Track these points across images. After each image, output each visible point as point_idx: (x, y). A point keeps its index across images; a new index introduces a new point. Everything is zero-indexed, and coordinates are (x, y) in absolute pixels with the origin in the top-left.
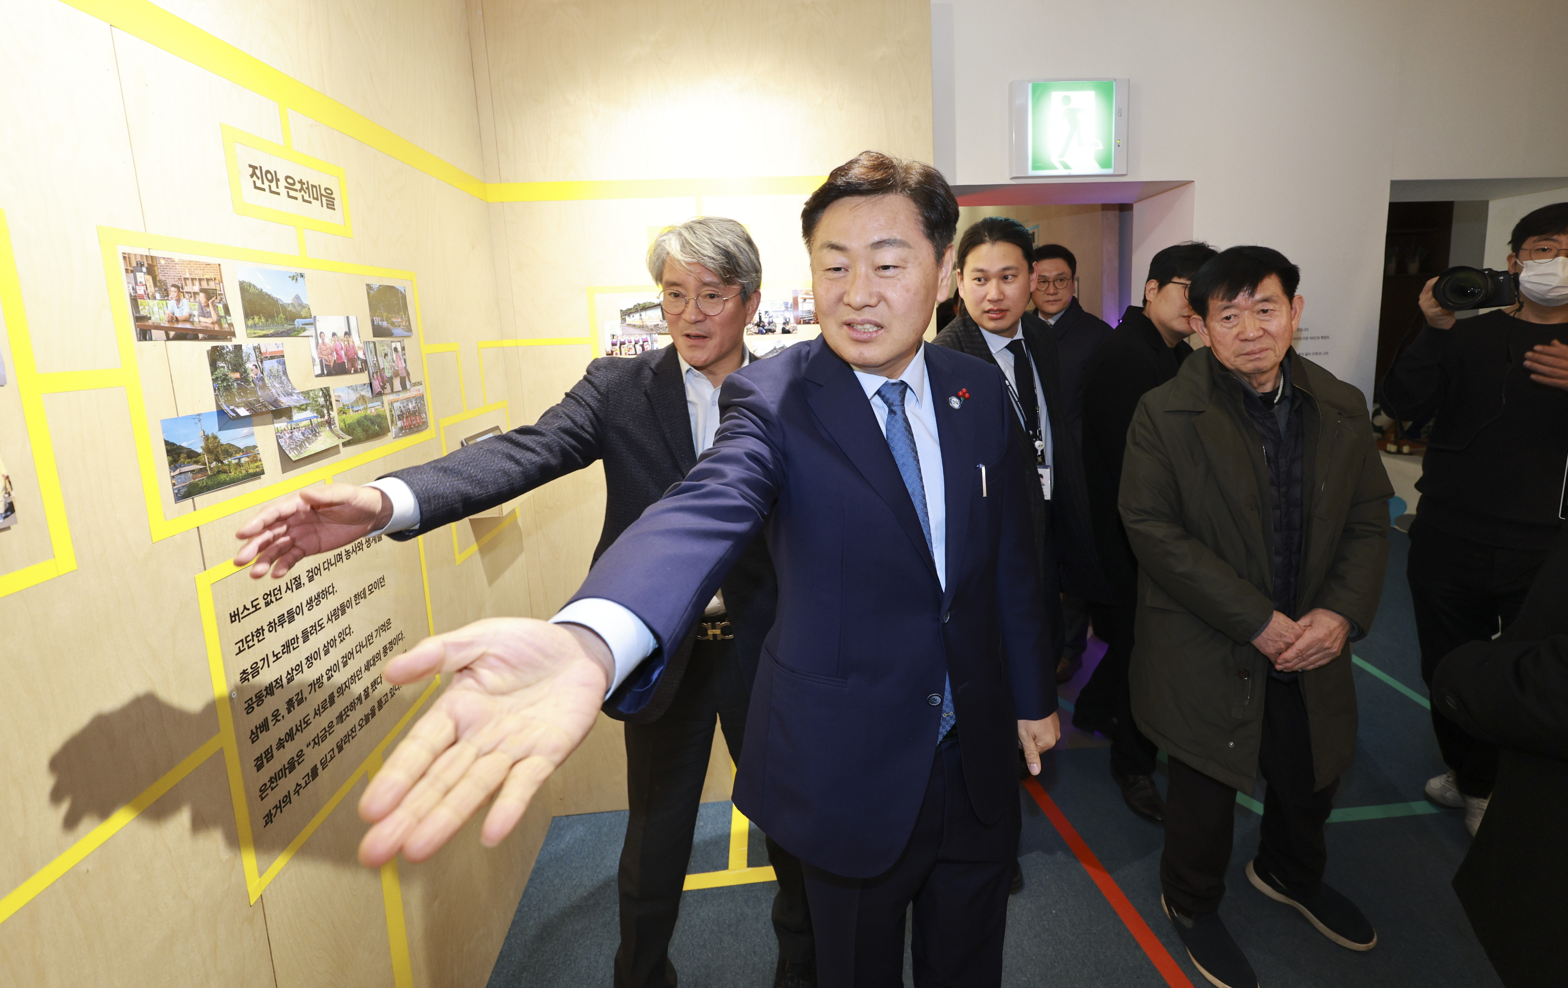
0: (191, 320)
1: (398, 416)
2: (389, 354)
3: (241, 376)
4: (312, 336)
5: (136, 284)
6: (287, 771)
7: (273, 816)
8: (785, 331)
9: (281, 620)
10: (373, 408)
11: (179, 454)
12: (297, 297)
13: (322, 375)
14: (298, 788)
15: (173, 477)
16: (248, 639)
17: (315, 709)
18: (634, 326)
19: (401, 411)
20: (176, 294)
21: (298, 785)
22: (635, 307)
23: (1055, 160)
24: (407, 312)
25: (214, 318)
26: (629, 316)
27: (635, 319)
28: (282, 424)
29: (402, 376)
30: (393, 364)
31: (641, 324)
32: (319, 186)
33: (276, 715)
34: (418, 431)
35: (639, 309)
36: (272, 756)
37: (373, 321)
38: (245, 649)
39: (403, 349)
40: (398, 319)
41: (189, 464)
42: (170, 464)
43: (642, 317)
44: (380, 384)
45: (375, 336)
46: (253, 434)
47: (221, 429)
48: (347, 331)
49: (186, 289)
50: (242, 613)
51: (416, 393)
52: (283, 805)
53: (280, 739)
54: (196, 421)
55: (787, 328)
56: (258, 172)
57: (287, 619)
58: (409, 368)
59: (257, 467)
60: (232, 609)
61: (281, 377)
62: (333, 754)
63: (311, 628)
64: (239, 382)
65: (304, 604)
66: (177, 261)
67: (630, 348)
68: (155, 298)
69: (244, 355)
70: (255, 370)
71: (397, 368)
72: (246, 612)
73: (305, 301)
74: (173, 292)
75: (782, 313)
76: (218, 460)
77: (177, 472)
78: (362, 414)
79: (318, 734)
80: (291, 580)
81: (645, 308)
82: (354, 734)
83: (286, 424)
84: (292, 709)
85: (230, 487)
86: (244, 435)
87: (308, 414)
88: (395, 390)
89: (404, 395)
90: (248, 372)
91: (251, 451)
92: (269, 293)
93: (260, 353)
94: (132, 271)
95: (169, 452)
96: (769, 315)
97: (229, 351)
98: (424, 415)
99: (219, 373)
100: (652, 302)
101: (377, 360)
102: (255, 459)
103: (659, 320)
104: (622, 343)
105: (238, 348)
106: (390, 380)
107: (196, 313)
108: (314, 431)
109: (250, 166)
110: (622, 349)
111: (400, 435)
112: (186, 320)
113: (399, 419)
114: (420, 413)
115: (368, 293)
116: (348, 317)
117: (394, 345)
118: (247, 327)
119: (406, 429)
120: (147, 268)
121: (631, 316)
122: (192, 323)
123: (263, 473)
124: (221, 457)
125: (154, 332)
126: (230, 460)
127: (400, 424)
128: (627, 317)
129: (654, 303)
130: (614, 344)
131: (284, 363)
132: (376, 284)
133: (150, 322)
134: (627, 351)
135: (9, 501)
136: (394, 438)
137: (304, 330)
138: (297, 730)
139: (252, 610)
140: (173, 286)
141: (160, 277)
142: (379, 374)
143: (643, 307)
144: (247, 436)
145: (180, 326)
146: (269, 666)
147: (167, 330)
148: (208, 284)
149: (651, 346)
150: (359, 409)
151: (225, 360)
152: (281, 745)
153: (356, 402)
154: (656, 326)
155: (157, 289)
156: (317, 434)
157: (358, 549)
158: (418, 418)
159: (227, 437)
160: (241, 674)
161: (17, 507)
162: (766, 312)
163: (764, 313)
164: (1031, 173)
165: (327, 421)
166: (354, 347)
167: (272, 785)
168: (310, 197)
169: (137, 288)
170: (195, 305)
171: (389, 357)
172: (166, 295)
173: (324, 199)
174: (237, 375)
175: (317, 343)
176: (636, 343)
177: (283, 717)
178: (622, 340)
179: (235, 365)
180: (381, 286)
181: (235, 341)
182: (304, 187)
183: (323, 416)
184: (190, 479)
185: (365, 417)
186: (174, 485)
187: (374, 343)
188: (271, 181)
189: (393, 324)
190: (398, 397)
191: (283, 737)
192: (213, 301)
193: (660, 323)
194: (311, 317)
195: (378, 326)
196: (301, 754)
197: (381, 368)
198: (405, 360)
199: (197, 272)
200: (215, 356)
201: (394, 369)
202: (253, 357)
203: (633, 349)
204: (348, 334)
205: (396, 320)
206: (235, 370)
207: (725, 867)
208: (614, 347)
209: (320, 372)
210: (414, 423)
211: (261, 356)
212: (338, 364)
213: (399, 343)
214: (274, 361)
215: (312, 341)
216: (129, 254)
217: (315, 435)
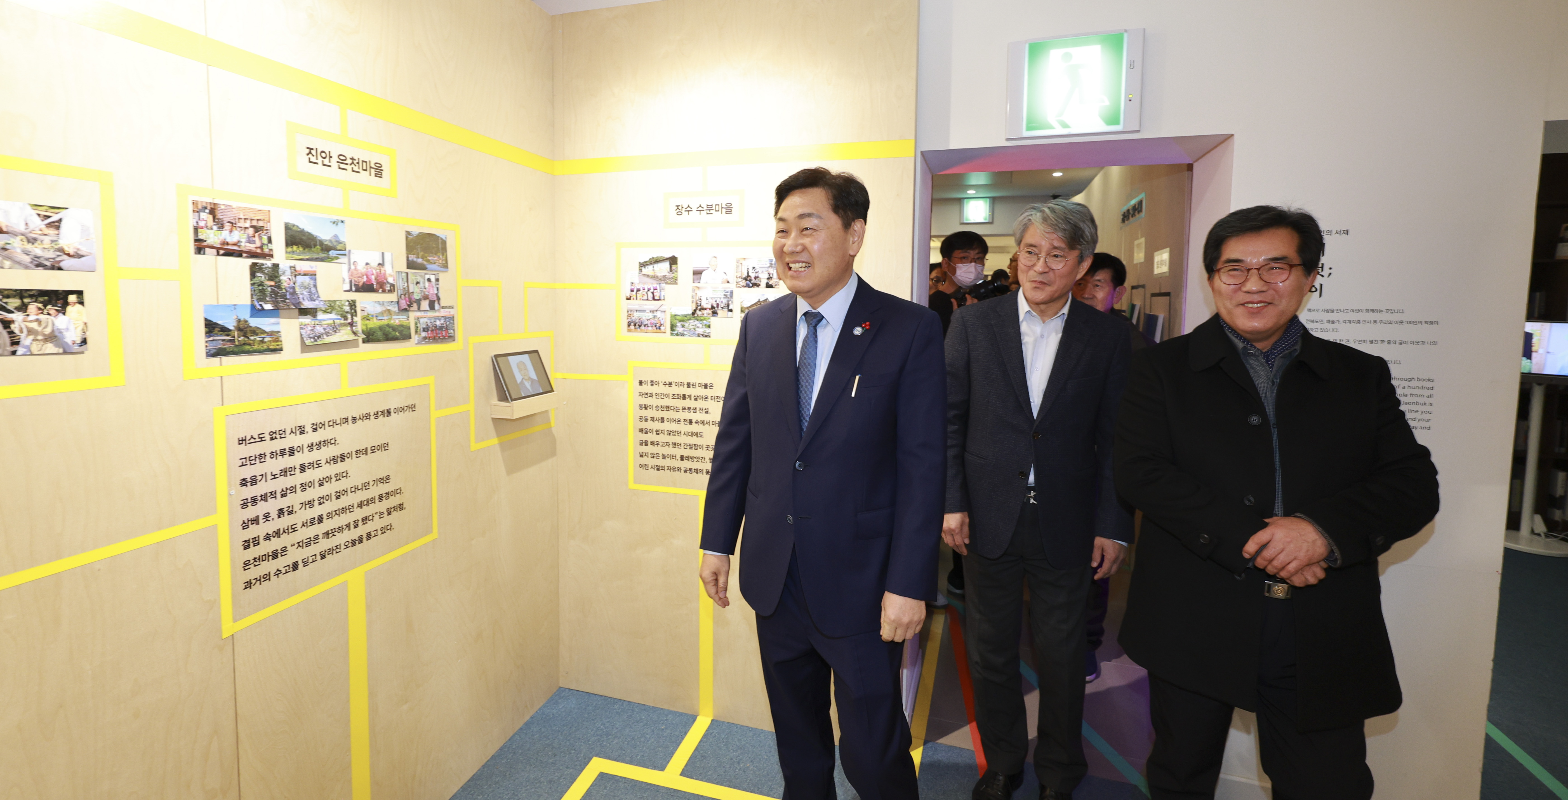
0: (239, 244)
1: (423, 328)
2: (421, 283)
3: (276, 284)
4: (345, 263)
5: (199, 220)
6: (270, 558)
7: (252, 585)
8: (769, 286)
9: (283, 453)
10: (398, 320)
11: (214, 328)
12: (336, 236)
13: (350, 290)
14: (278, 573)
15: (207, 342)
16: (251, 459)
17: (303, 522)
18: (648, 276)
19: (428, 325)
20: (230, 228)
21: (278, 570)
22: (650, 260)
23: (1052, 119)
24: (445, 254)
25: (258, 244)
26: (645, 267)
27: (648, 270)
28: (307, 320)
29: (431, 299)
30: (425, 290)
31: (653, 274)
32: (370, 161)
33: (267, 517)
34: (442, 342)
35: (653, 262)
36: (258, 543)
37: (408, 258)
38: (247, 465)
39: (437, 280)
40: (434, 257)
41: (221, 335)
42: (206, 333)
43: (655, 268)
44: (407, 303)
45: (408, 268)
46: (279, 323)
47: (252, 316)
48: (381, 262)
49: (239, 225)
50: (249, 440)
51: (446, 314)
52: (262, 580)
53: (267, 534)
54: (232, 309)
55: (770, 283)
56: (313, 152)
57: (287, 453)
58: (440, 295)
59: (278, 345)
60: (241, 436)
61: (310, 289)
62: (316, 558)
63: (309, 464)
64: (273, 288)
65: (306, 446)
66: (234, 206)
67: (644, 295)
68: (212, 229)
69: (280, 270)
70: (289, 281)
71: (427, 294)
72: (252, 440)
73: (342, 239)
74: (228, 226)
75: (767, 269)
76: (245, 336)
77: (211, 339)
78: (385, 322)
79: (303, 540)
80: (296, 427)
81: (657, 261)
82: (338, 550)
83: (310, 320)
84: (282, 516)
85: (252, 355)
86: (270, 323)
87: (333, 316)
88: (421, 309)
89: (431, 314)
90: (281, 282)
91: (275, 336)
92: (310, 231)
93: (295, 271)
94: (198, 212)
95: (207, 326)
96: (756, 271)
97: (268, 267)
98: (452, 331)
99: (256, 280)
100: (663, 256)
101: (408, 286)
102: (277, 340)
103: (667, 272)
104: (638, 290)
105: (276, 266)
106: (418, 302)
107: (244, 240)
108: (335, 329)
109: (308, 148)
110: (638, 294)
111: (423, 342)
112: (235, 244)
113: (424, 331)
114: (447, 329)
115: (407, 238)
116: (383, 253)
117: (427, 277)
118: (286, 252)
119: (429, 339)
120: (210, 210)
121: (646, 267)
122: (239, 246)
123: (281, 350)
124: (249, 335)
125: (207, 250)
126: (255, 337)
127: (424, 334)
128: (643, 268)
129: (664, 257)
130: (632, 291)
131: (315, 279)
132: (415, 231)
133: (205, 244)
134: (641, 297)
135: (84, 337)
136: (416, 344)
137: (337, 258)
138: (284, 532)
139: (258, 440)
140: (229, 222)
141: (219, 216)
142: (407, 296)
143: (656, 260)
144: (273, 324)
145: (229, 247)
146: (266, 481)
147: (218, 249)
148: (258, 223)
149: (659, 294)
150: (383, 318)
151: (263, 272)
152: (268, 537)
153: (382, 313)
154: (664, 276)
155: (215, 223)
156: (337, 331)
157: (365, 418)
158: (444, 332)
159: (254, 322)
160: (241, 480)
161: (88, 341)
162: (754, 268)
163: (752, 268)
164: (1026, 134)
165: (349, 323)
166: (385, 274)
167: (255, 563)
168: (359, 169)
169: (199, 222)
170: (243, 235)
171: (421, 285)
172: (221, 227)
173: (373, 170)
174: (273, 283)
175: (349, 269)
176: (648, 291)
177: (273, 519)
178: (638, 288)
179: (271, 276)
180: (420, 233)
181: (274, 261)
182: (355, 162)
183: (346, 319)
184: (220, 345)
185: (388, 325)
186: (206, 346)
187: (407, 274)
188: (324, 158)
189: (428, 261)
190: (425, 315)
191: (270, 533)
192: (260, 234)
193: (667, 274)
194: (345, 250)
195: (413, 261)
196: (284, 550)
197: (411, 291)
198: (438, 288)
199: (249, 215)
200: (254, 270)
201: (424, 294)
202: (288, 272)
203: (646, 295)
204: (381, 265)
205: (433, 258)
206: (271, 279)
207: (662, 768)
208: (632, 293)
209: (348, 288)
210: (439, 335)
211: (295, 272)
212: (367, 284)
213: (434, 276)
214: (307, 277)
215: (345, 267)
216: (197, 201)
217: (335, 331)
